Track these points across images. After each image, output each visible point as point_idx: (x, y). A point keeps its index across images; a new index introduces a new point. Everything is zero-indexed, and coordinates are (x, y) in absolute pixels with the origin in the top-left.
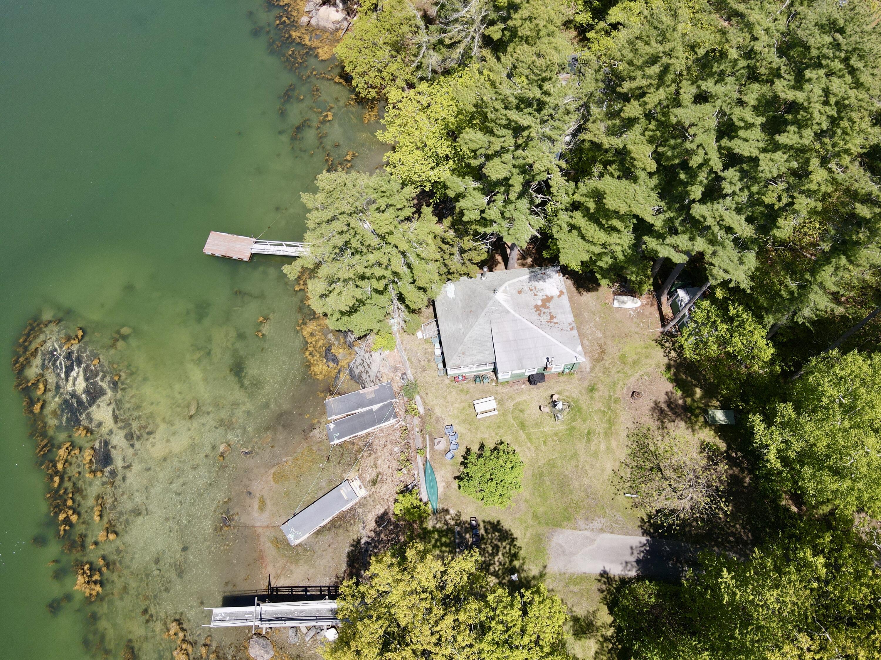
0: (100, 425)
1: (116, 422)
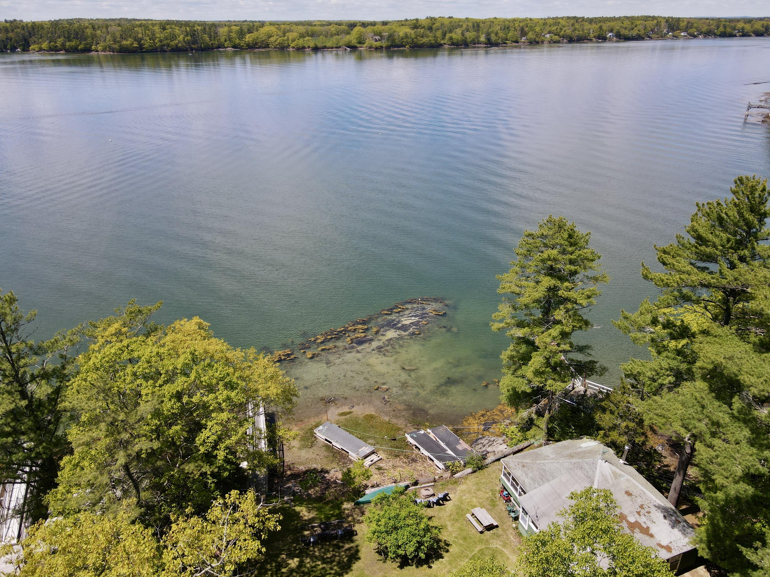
0: (383, 335)
1: (387, 340)
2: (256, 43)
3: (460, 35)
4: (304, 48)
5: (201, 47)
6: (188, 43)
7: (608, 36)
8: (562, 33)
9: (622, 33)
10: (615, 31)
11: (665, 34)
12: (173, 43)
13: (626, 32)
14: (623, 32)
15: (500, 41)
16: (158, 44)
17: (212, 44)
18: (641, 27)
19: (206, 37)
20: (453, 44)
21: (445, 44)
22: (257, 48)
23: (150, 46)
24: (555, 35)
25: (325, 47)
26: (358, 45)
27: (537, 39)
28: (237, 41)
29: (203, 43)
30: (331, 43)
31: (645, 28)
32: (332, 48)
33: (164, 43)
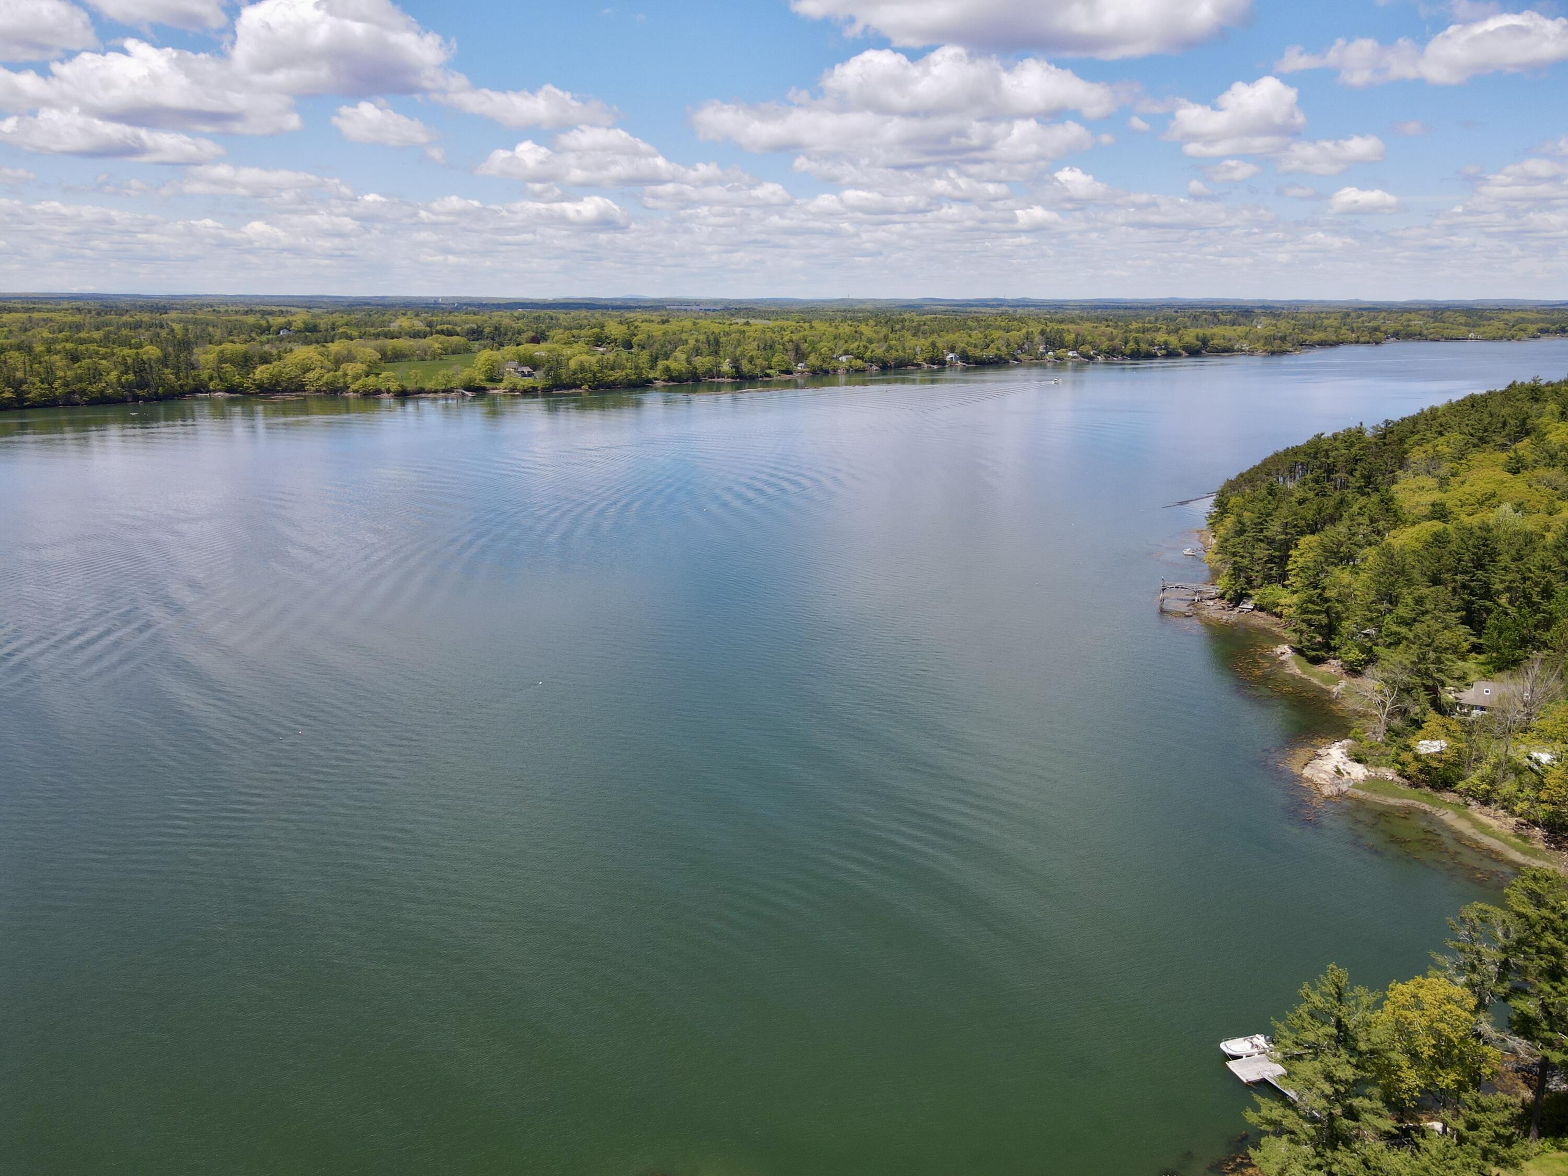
2: (278, 383)
3: (685, 364)
4: (378, 392)
5: (156, 393)
6: (129, 386)
7: (948, 358)
8: (868, 354)
9: (970, 354)
10: (958, 350)
11: (1042, 354)
12: (94, 389)
13: (977, 353)
14: (972, 352)
15: (758, 371)
16: (61, 390)
17: (181, 386)
18: (1000, 343)
19: (169, 375)
20: (671, 379)
21: (656, 379)
22: (278, 392)
23: (41, 395)
24: (858, 358)
25: (422, 391)
26: (488, 385)
27: (825, 366)
28: (237, 379)
29: (163, 387)
30: (433, 382)
31: (1008, 345)
32: (436, 392)
33: (74, 388)
